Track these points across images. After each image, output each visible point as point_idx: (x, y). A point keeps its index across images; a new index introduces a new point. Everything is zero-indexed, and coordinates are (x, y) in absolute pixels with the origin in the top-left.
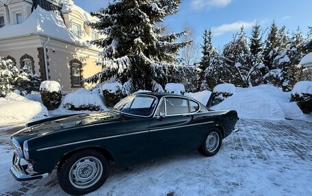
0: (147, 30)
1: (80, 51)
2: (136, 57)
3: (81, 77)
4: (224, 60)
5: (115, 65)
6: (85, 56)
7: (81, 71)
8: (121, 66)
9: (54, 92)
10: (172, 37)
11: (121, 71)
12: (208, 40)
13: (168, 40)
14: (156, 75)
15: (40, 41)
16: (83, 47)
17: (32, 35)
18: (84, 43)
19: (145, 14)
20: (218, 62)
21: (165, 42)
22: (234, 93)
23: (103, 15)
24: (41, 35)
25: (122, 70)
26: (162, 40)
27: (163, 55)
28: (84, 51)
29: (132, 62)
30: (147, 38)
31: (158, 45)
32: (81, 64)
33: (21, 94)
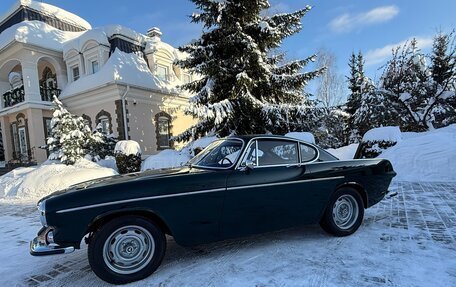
0: (254, 59)
1: (168, 100)
2: (240, 100)
3: (170, 135)
4: (385, 95)
5: (210, 114)
6: (175, 106)
7: (170, 127)
8: (218, 114)
9: (132, 155)
10: (294, 66)
11: (219, 120)
12: (357, 68)
13: (288, 71)
14: (270, 123)
15: (117, 91)
16: (173, 94)
17: (109, 85)
18: (173, 90)
19: (249, 37)
20: (376, 100)
21: (284, 75)
22: (399, 141)
23: (194, 47)
24: (120, 85)
25: (221, 120)
26: (279, 72)
27: (281, 94)
28: (173, 101)
29: (235, 108)
30: (255, 71)
31: (273, 81)
32: (170, 117)
33: (93, 160)
